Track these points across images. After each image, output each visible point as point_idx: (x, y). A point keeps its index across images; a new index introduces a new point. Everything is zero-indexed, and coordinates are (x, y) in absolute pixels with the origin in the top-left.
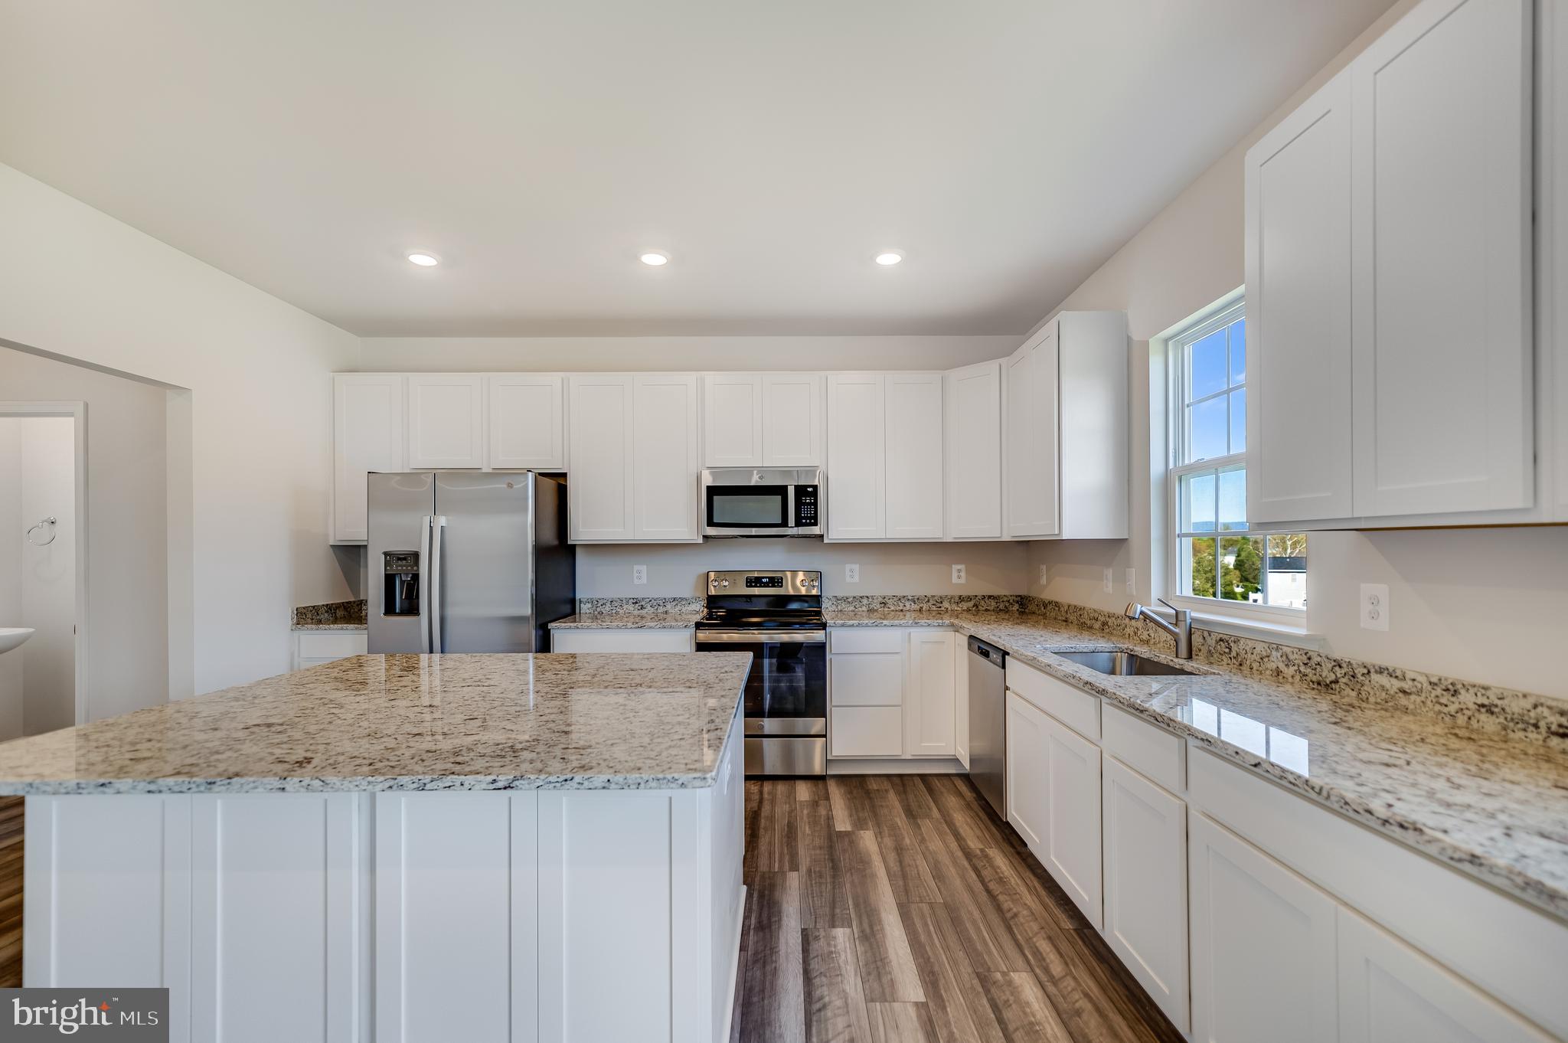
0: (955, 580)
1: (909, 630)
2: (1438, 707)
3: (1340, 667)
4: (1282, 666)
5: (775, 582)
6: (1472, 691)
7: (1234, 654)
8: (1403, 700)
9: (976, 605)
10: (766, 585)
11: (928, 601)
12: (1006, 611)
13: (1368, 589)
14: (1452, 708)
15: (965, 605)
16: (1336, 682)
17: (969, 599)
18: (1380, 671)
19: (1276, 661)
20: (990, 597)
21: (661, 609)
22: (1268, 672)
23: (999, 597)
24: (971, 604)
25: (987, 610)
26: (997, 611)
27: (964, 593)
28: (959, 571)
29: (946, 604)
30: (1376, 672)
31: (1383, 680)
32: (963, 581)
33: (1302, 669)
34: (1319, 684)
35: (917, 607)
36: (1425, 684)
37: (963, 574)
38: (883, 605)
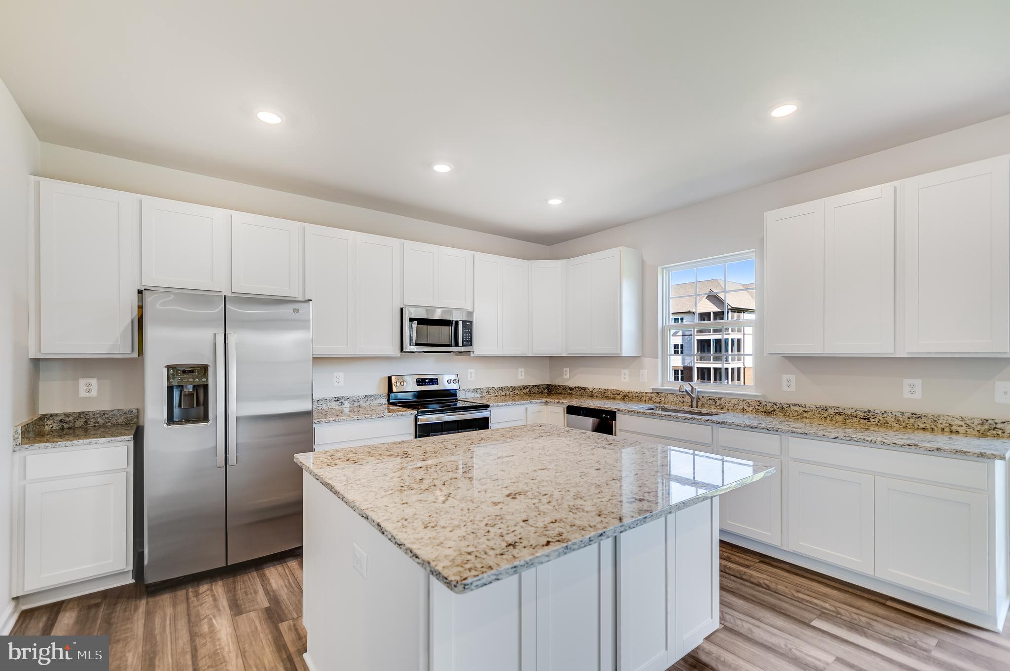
0: (520, 377)
1: (526, 406)
2: (819, 415)
3: (776, 405)
4: (745, 407)
5: (434, 381)
6: (833, 409)
7: (718, 404)
8: (805, 415)
9: (530, 391)
10: (428, 384)
11: (509, 390)
12: (542, 393)
13: (785, 377)
14: (825, 415)
15: (525, 391)
16: (774, 411)
17: (527, 387)
18: (795, 405)
19: (742, 405)
20: (535, 386)
21: (356, 404)
22: (738, 410)
23: (539, 385)
24: (528, 390)
25: (534, 393)
26: (539, 393)
27: (525, 384)
28: (522, 372)
29: (517, 391)
30: (793, 406)
31: (797, 408)
32: (523, 377)
33: (757, 407)
34: (765, 412)
35: (503, 393)
36: (814, 408)
37: (523, 374)
38: (487, 393)
